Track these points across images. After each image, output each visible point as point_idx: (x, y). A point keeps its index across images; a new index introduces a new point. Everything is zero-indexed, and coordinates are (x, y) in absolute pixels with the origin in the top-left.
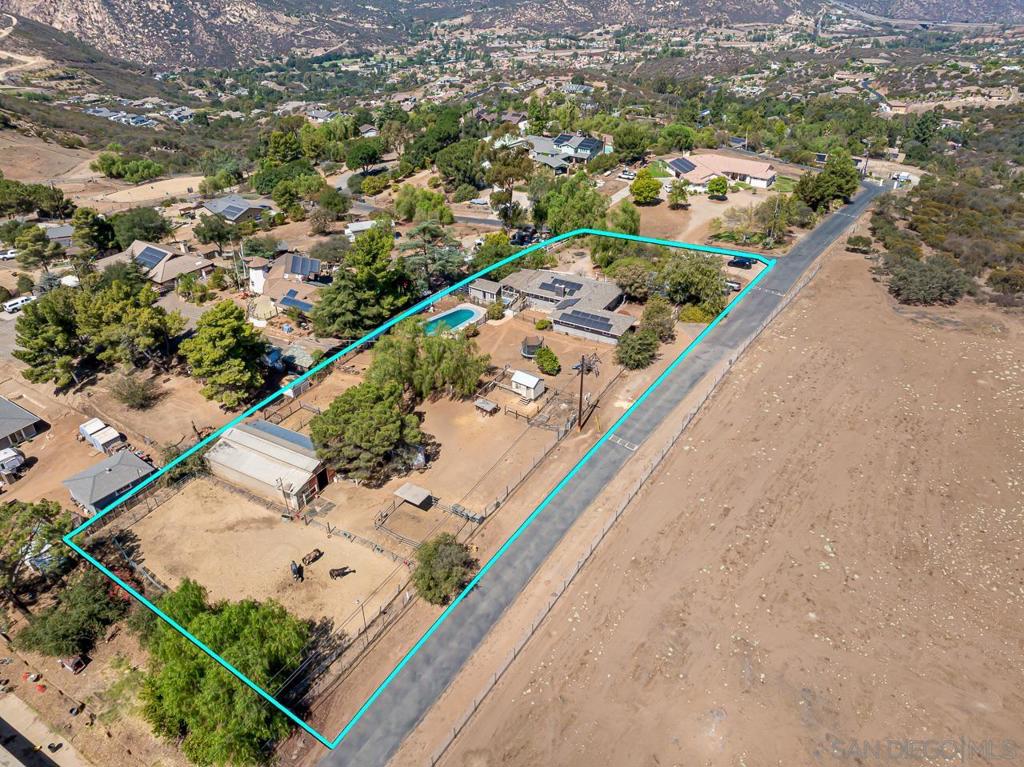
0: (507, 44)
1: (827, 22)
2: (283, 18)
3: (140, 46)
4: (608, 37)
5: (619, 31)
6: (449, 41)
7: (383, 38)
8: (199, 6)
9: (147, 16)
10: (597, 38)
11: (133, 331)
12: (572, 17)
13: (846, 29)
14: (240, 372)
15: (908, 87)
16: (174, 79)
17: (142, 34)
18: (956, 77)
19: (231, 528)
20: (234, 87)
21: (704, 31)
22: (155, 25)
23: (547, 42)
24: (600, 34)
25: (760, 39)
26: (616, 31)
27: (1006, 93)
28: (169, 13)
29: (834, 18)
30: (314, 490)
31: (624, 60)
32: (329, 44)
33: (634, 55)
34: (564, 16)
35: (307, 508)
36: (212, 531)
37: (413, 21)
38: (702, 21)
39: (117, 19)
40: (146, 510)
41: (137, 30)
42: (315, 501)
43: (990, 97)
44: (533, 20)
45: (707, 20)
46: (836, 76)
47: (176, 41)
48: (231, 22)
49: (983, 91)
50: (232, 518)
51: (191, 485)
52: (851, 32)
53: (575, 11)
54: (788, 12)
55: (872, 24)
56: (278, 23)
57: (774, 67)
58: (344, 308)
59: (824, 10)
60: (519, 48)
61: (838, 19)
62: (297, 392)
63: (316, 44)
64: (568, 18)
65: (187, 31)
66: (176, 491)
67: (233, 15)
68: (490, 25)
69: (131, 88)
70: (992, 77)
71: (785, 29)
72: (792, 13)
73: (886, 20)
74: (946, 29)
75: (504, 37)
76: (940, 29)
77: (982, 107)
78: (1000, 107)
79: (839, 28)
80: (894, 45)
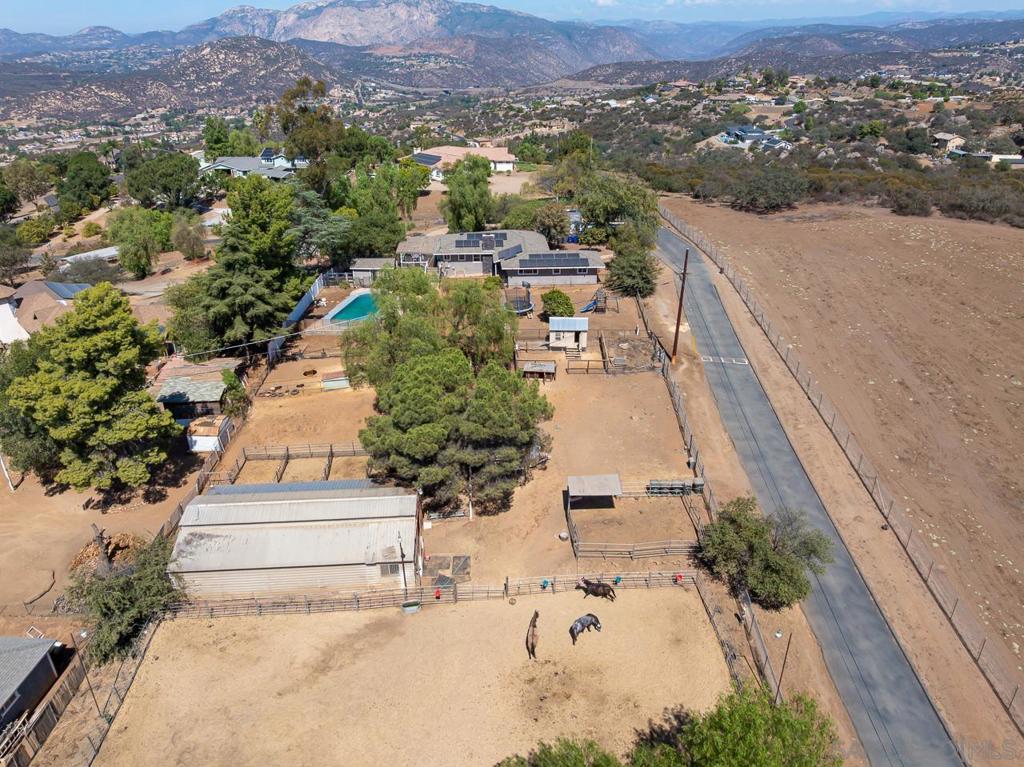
0: (36, 135)
1: (366, 94)
4: (155, 121)
5: (165, 114)
10: (143, 122)
12: (106, 104)
13: (384, 98)
15: (480, 128)
18: (515, 116)
19: (322, 668)
23: (86, 130)
24: (144, 119)
26: (162, 115)
27: (560, 123)
29: (371, 89)
31: (184, 140)
33: (193, 134)
34: (97, 103)
38: (250, 99)
43: (551, 127)
44: (60, 109)
45: (254, 97)
46: (412, 126)
49: (544, 123)
50: (306, 653)
52: (391, 101)
53: (108, 96)
54: (328, 86)
55: (404, 93)
58: (252, 295)
59: (359, 83)
60: (53, 138)
61: (374, 90)
64: (103, 105)
68: (6, 117)
70: (542, 114)
72: (332, 87)
73: (415, 89)
74: (464, 93)
75: (28, 129)
76: (459, 93)
77: (549, 135)
78: (561, 134)
79: (378, 97)
80: (432, 107)
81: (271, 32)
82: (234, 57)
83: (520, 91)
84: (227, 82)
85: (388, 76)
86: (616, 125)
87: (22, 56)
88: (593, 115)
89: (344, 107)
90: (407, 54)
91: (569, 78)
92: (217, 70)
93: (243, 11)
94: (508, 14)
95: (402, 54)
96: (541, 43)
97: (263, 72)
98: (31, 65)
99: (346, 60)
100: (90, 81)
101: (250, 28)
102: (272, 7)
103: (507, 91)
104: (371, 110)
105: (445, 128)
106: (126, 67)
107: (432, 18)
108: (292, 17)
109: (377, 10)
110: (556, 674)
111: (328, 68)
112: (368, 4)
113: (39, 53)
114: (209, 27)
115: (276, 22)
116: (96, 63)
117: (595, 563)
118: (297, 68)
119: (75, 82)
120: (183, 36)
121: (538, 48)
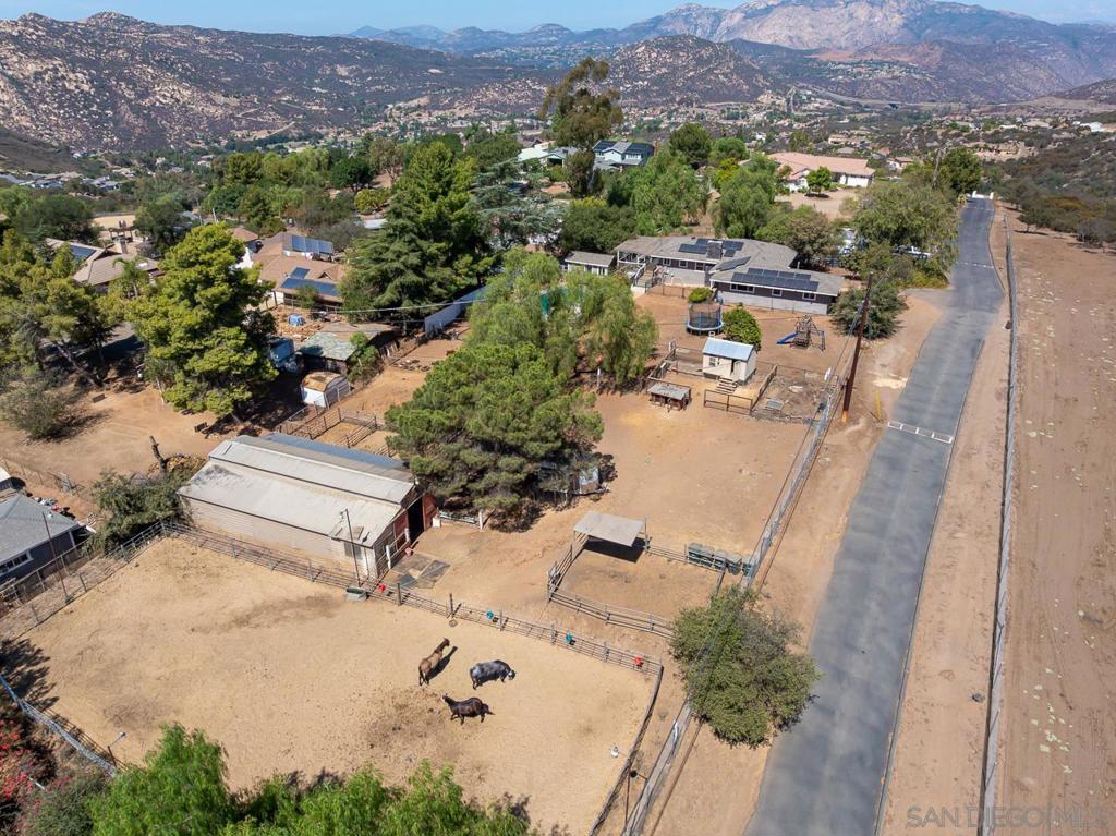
0: (470, 124)
1: (799, 102)
2: (221, 99)
3: (54, 128)
6: (406, 123)
7: (334, 120)
8: (124, 86)
9: (64, 96)
11: (40, 305)
12: (536, 98)
13: (817, 107)
14: (238, 349)
15: (909, 147)
16: (95, 158)
17: (58, 115)
18: (958, 135)
19: (242, 621)
20: (166, 166)
21: (676, 110)
22: (72, 105)
23: (513, 122)
25: (735, 117)
27: (1013, 148)
28: (89, 93)
29: (805, 98)
30: (404, 538)
32: (273, 126)
34: (528, 96)
35: (393, 574)
36: (205, 631)
37: (364, 103)
38: (673, 100)
39: (27, 100)
40: (61, 600)
41: (50, 111)
42: (406, 560)
43: (999, 151)
44: (496, 101)
45: (678, 99)
46: (830, 140)
47: (97, 123)
48: (161, 102)
49: (990, 146)
50: (242, 603)
51: (152, 549)
52: (824, 112)
53: (539, 90)
54: (759, 91)
55: (842, 103)
56: (215, 104)
57: (759, 137)
58: (403, 263)
59: (793, 90)
61: (809, 99)
62: (332, 397)
63: (259, 126)
64: (533, 99)
65: (110, 113)
66: (122, 561)
67: (164, 95)
68: (450, 106)
69: (44, 165)
70: (993, 135)
71: (758, 108)
72: (762, 93)
73: (855, 100)
74: (915, 108)
75: (466, 118)
76: (909, 108)
77: (993, 160)
78: (1010, 160)
79: (811, 106)
80: (869, 122)
81: (713, 32)
82: (666, 56)
83: (986, 109)
84: (654, 82)
85: (827, 84)
86: (1087, 154)
87: (478, 51)
88: (1062, 140)
89: (770, 116)
90: (857, 60)
91: (1059, 95)
92: (647, 69)
93: (689, 10)
94: (995, 15)
95: (851, 60)
96: (1032, 51)
97: (692, 73)
98: (483, 59)
99: (786, 65)
100: (528, 75)
101: (693, 27)
102: (719, 6)
103: (970, 108)
104: (798, 120)
105: (868, 145)
106: (565, 63)
107: (897, 20)
108: (738, 16)
109: (833, 9)
110: (431, 710)
111: (763, 72)
112: (825, 4)
113: (494, 49)
114: (652, 25)
115: (721, 21)
116: (540, 58)
117: (565, 612)
118: (729, 70)
119: (516, 76)
120: (625, 35)
121: (1025, 57)
